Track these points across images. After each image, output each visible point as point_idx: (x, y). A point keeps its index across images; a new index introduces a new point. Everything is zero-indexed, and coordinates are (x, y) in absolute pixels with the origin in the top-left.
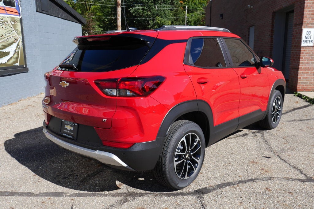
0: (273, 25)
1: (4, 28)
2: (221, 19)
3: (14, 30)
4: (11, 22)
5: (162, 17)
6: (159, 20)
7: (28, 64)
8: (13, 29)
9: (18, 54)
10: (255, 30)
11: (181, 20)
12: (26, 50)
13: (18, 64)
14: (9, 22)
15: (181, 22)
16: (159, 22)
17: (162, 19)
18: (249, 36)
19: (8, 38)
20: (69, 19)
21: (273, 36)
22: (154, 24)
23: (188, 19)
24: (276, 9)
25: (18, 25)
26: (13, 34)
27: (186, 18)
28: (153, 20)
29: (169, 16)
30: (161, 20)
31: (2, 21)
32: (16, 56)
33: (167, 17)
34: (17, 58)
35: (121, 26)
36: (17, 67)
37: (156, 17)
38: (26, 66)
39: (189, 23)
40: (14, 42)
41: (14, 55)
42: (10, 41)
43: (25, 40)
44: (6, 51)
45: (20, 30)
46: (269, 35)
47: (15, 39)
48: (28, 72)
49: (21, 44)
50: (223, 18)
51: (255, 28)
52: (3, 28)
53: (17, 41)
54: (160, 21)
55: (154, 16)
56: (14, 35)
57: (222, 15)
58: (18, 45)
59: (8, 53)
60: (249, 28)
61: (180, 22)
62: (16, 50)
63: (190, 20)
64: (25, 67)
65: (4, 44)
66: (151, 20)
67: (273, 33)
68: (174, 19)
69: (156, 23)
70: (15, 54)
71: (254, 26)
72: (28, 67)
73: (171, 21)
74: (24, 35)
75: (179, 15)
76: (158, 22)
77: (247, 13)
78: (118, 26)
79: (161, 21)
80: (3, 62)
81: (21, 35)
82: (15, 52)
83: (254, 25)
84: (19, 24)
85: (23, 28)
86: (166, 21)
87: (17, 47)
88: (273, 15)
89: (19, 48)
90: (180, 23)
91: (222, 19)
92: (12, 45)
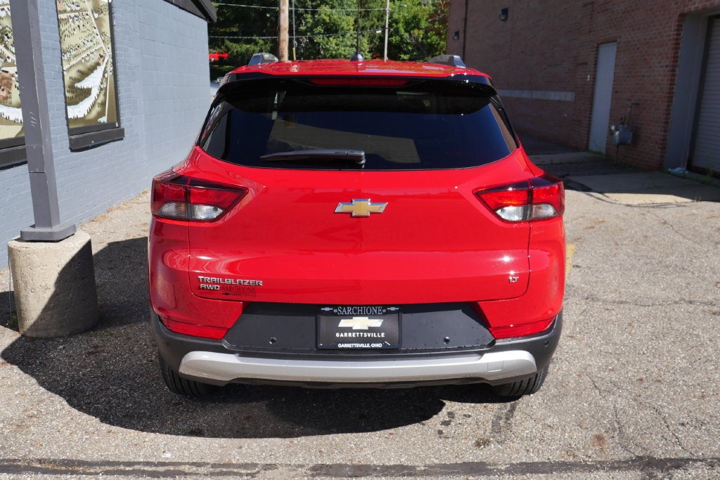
0: (677, 44)
1: (81, 26)
2: (503, 20)
3: (98, 33)
4: (93, 12)
5: (333, 7)
6: (325, 14)
7: (123, 118)
8: (96, 31)
9: (105, 95)
10: (617, 52)
11: (375, 17)
12: (120, 83)
13: (104, 120)
14: (90, 13)
15: (375, 20)
16: (327, 19)
17: (334, 11)
18: (596, 64)
19: (89, 53)
20: (188, 9)
21: (677, 69)
22: (316, 24)
23: (391, 14)
24: (693, 8)
25: (104, 20)
26: (98, 43)
27: (388, 11)
28: (313, 13)
29: (350, 6)
30: (332, 14)
31: (78, 9)
32: (101, 98)
33: (346, 7)
34: (103, 104)
35: (288, 29)
36: (104, 126)
37: (318, 6)
38: (119, 124)
39: (394, 24)
40: (98, 64)
41: (98, 95)
42: (92, 62)
43: (118, 58)
44: (85, 88)
45: (109, 35)
46: (667, 66)
47: (101, 56)
48: (122, 139)
49: (110, 68)
50: (509, 19)
51: (618, 48)
52: (79, 26)
53: (103, 61)
54: (329, 16)
55: (314, 4)
56: (99, 47)
57: (505, 12)
58: (105, 72)
59: (87, 92)
60: (598, 47)
61: (372, 20)
62: (102, 83)
63: (396, 16)
64: (117, 125)
65: (81, 68)
66: (306, 12)
67: (677, 62)
68: (361, 13)
69: (318, 20)
70: (100, 92)
71: (615, 43)
72: (122, 126)
73: (355, 17)
74: (117, 46)
75: (371, 5)
76: (325, 18)
77: (592, 11)
78: (282, 28)
79: (331, 16)
80: (81, 116)
81: (110, 46)
82: (101, 89)
83: (616, 41)
84: (107, 18)
85: (115, 28)
86: (344, 17)
87: (104, 76)
88: (679, 21)
89: (107, 79)
90: (372, 23)
91: (505, 20)
92: (95, 71)
